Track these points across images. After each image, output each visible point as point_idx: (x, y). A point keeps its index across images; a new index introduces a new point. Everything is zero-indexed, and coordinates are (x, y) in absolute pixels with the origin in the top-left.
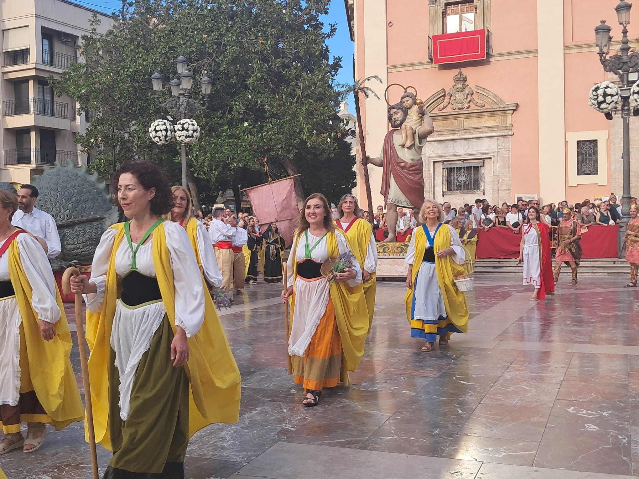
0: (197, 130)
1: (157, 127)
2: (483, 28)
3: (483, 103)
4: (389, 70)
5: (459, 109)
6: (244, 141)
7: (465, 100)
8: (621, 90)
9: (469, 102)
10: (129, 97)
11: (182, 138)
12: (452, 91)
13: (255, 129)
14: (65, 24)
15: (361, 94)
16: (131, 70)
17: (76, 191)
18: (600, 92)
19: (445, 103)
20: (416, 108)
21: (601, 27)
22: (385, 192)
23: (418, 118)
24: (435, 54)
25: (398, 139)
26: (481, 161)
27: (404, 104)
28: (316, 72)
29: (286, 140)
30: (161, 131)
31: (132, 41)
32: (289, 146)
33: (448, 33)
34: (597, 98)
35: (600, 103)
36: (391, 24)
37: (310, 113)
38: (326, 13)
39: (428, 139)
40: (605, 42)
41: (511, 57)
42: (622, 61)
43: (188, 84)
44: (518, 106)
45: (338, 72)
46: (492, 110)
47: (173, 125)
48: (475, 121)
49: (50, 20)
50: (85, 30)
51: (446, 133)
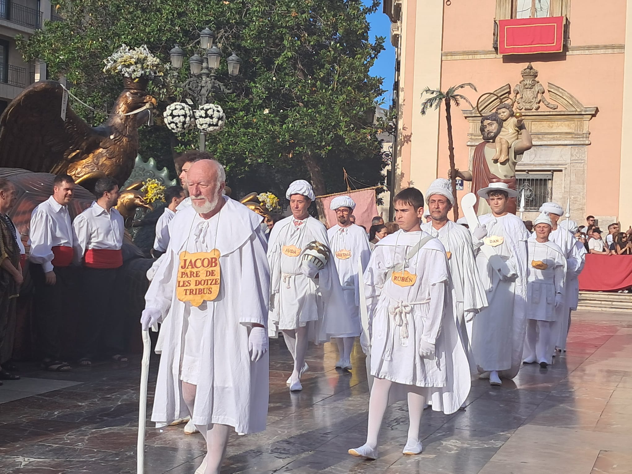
0: (222, 117)
1: (174, 111)
2: (560, 15)
3: (557, 104)
4: (444, 58)
5: (526, 109)
6: (265, 132)
7: (534, 99)
9: (539, 103)
11: (204, 126)
12: (519, 88)
13: (278, 118)
20: (513, 121)
23: (515, 131)
24: (502, 42)
25: (491, 152)
26: (550, 173)
27: (500, 116)
28: (359, 55)
30: (179, 116)
33: (518, 18)
36: (449, 3)
43: (214, 64)
44: (597, 110)
45: (379, 54)
46: (566, 113)
47: (192, 110)
48: (545, 124)
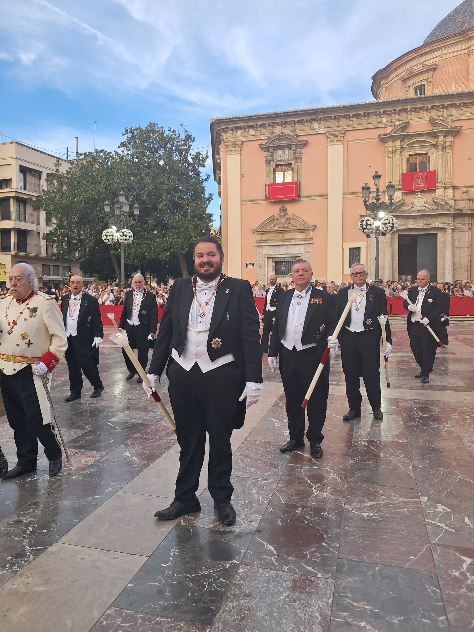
0: (131, 236)
1: (107, 234)
2: (297, 181)
3: (297, 224)
4: (242, 203)
5: (282, 228)
6: (156, 242)
7: (286, 222)
8: (375, 222)
9: (288, 224)
11: (122, 241)
12: (278, 217)
13: (162, 235)
14: (34, 164)
18: (364, 223)
19: (274, 224)
21: (365, 187)
24: (269, 195)
28: (200, 203)
29: (181, 242)
30: (109, 236)
32: (183, 246)
33: (277, 182)
34: (363, 226)
35: (364, 229)
36: (243, 176)
37: (195, 227)
38: (204, 167)
40: (367, 195)
41: (313, 198)
42: (376, 206)
43: (126, 209)
44: (316, 227)
45: (211, 202)
46: (301, 229)
48: (291, 234)
49: (24, 161)
50: (52, 170)
51: (275, 241)
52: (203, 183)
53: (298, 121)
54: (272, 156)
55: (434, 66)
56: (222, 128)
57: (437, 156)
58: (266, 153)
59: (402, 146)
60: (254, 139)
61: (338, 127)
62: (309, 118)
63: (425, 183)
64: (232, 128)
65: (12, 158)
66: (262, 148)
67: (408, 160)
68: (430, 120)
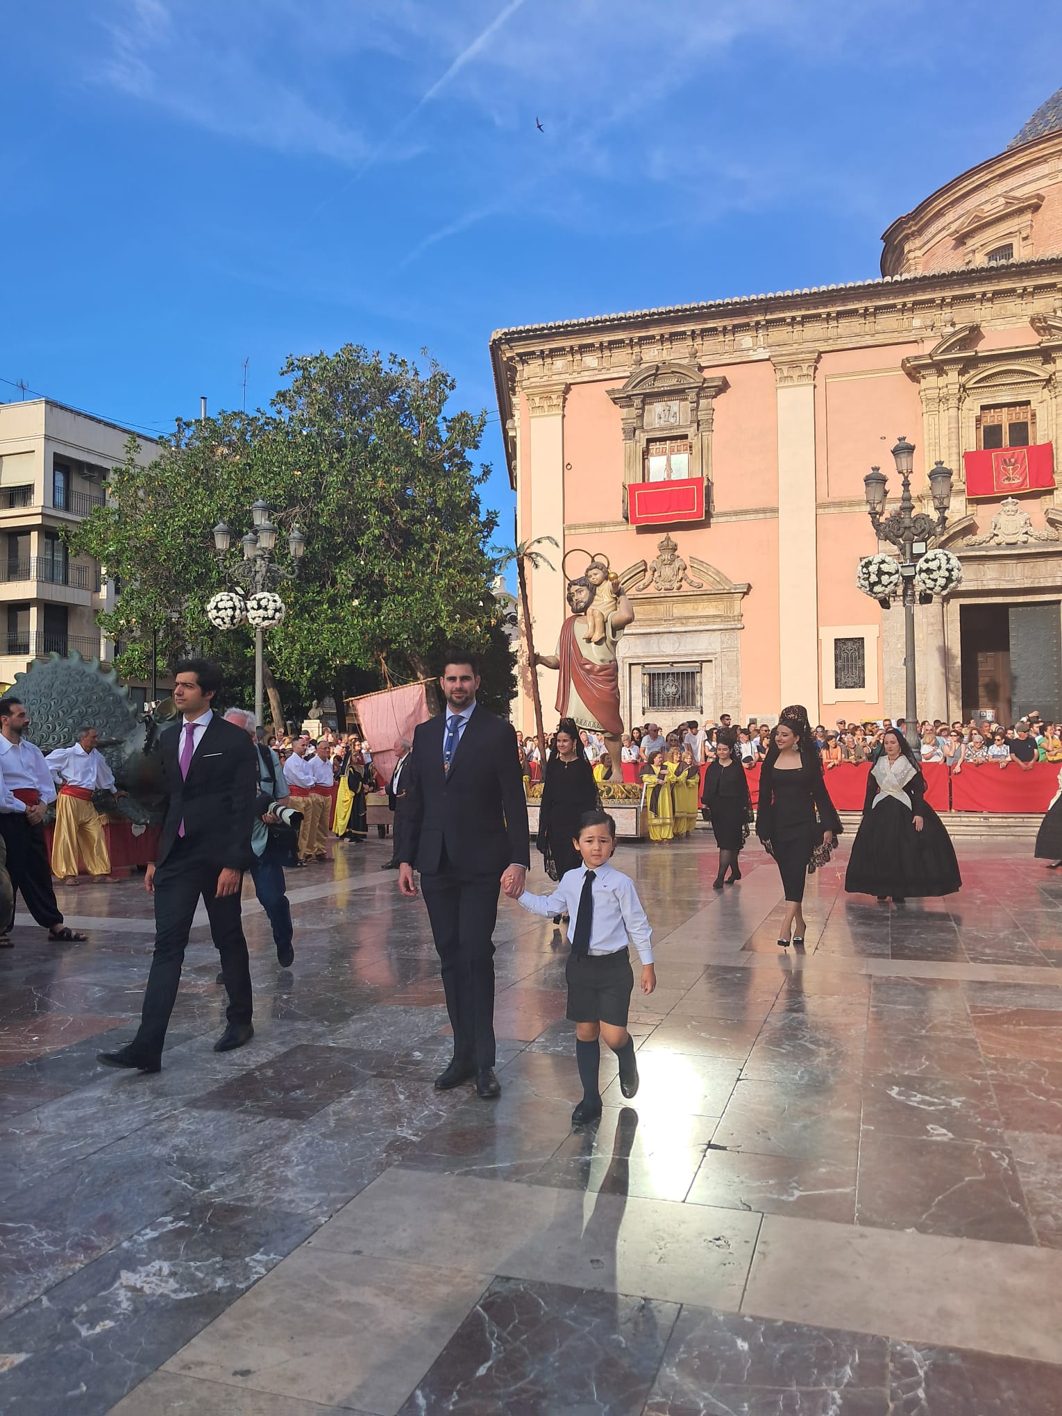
0: (281, 608)
1: (219, 604)
2: (700, 476)
3: (701, 581)
4: (566, 532)
5: (666, 589)
6: (353, 627)
7: (675, 577)
8: (902, 567)
9: (681, 581)
10: (180, 559)
12: (657, 564)
13: (369, 610)
14: (89, 451)
15: (527, 563)
16: (185, 519)
17: (80, 699)
18: (873, 568)
19: (646, 581)
20: (607, 585)
21: (873, 476)
22: (562, 705)
23: (611, 600)
24: (633, 510)
25: (581, 629)
26: (698, 664)
27: (591, 579)
28: (461, 531)
29: (415, 626)
30: (226, 609)
31: (187, 478)
32: (420, 635)
33: (651, 481)
34: (869, 577)
35: (872, 585)
36: (569, 467)
37: (451, 590)
38: (476, 447)
39: (626, 631)
40: (878, 497)
41: (744, 517)
42: (903, 526)
43: (267, 541)
44: (749, 587)
45: (492, 531)
46: (713, 592)
47: (244, 600)
48: (689, 606)
49: (66, 443)
50: (119, 460)
51: (648, 623)
52: (475, 486)
53: (703, 331)
54: (641, 416)
55: (1036, 200)
56: (518, 354)
57: (1054, 407)
58: (626, 410)
59: (964, 386)
60: (595, 379)
61: (800, 344)
62: (728, 322)
63: (1024, 475)
64: (542, 352)
65: (35, 437)
66: (615, 400)
67: (978, 420)
68: (1033, 321)
